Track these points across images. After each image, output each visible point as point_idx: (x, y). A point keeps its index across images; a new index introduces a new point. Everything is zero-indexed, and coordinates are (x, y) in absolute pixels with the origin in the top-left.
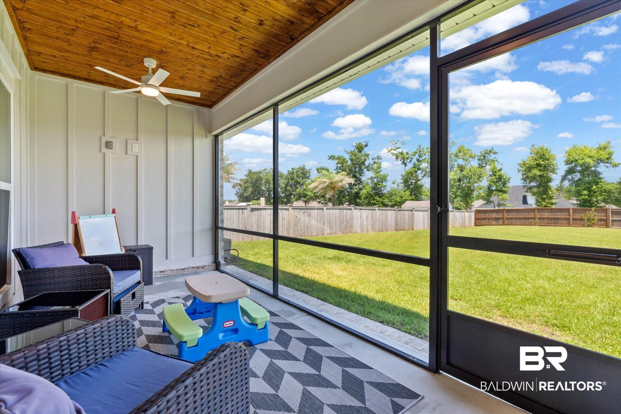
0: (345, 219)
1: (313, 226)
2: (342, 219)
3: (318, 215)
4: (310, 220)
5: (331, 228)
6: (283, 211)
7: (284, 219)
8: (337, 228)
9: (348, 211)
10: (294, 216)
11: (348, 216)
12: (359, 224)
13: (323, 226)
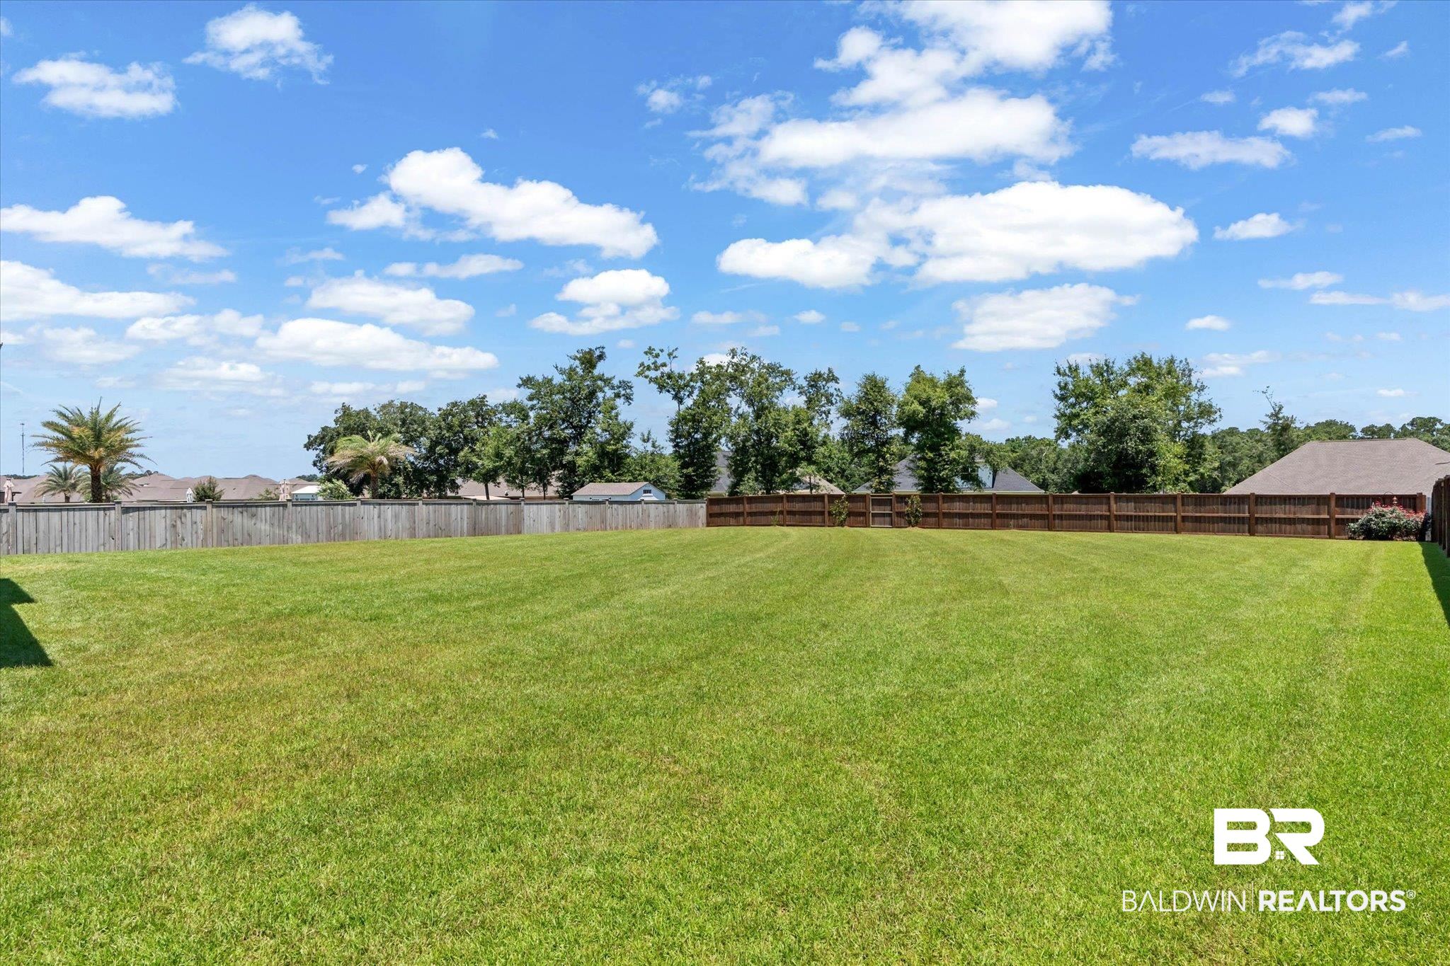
0: (340, 521)
1: (263, 534)
2: (332, 520)
3: (274, 515)
4: (255, 524)
5: (304, 536)
6: (194, 511)
7: (196, 523)
8: (320, 536)
9: (347, 508)
10: (217, 518)
11: (347, 517)
12: (376, 528)
13: (286, 533)
